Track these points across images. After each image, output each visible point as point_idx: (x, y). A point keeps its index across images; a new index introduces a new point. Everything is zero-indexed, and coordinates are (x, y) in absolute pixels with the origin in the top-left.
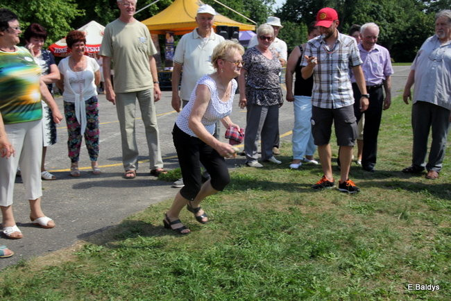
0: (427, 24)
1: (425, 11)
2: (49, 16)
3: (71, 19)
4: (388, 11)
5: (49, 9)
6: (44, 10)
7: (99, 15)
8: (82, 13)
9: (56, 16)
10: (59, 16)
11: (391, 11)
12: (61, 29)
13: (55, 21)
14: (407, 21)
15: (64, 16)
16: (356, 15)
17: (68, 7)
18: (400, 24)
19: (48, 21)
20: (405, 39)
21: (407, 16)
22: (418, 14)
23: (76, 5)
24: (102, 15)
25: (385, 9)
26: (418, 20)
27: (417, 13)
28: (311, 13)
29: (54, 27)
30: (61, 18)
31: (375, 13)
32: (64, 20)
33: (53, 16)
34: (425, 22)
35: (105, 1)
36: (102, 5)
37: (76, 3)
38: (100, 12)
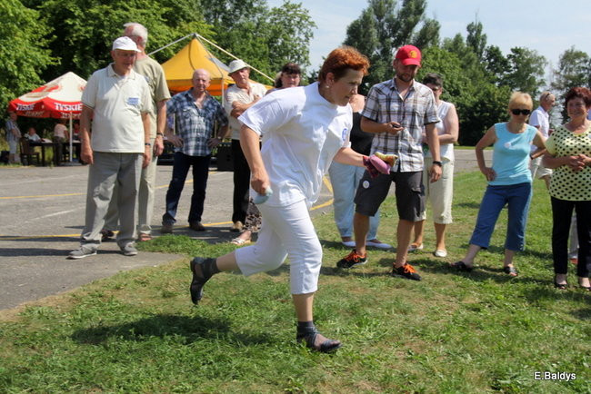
0: (499, 99)
1: (497, 84)
2: (12, 63)
3: (42, 69)
4: (451, 82)
5: (13, 55)
6: (6, 55)
7: (78, 66)
8: (57, 61)
9: (22, 64)
10: (25, 64)
11: (455, 81)
12: (28, 81)
13: (20, 70)
14: (475, 95)
15: (32, 64)
17: (38, 54)
18: (466, 98)
19: (10, 69)
20: (472, 117)
21: (475, 89)
22: (488, 87)
23: (49, 51)
24: (82, 66)
25: (447, 78)
26: (488, 94)
27: (487, 85)
29: (18, 78)
30: (29, 67)
32: (32, 69)
33: (18, 63)
34: (496, 97)
35: (87, 48)
36: (83, 54)
37: (50, 48)
38: (80, 62)
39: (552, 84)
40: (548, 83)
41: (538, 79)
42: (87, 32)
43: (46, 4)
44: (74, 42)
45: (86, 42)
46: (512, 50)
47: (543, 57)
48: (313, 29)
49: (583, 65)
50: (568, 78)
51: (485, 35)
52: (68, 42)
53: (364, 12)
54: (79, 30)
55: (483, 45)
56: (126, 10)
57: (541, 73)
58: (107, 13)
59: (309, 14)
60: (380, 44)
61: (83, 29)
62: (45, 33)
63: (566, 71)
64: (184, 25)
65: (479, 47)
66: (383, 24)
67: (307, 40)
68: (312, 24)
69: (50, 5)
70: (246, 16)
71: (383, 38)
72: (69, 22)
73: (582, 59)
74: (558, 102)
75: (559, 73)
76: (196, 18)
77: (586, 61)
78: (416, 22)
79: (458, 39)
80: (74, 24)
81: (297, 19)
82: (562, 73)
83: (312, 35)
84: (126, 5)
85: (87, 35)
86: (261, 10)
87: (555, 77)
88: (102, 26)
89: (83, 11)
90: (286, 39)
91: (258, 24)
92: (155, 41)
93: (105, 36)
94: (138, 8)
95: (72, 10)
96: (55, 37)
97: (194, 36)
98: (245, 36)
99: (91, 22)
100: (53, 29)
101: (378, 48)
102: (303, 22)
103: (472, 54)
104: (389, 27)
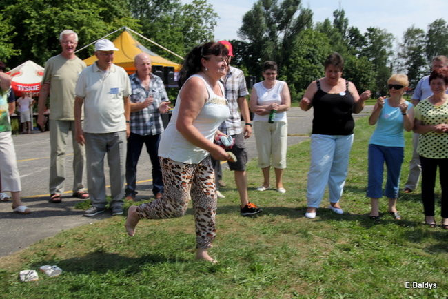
0: (359, 67)
1: (357, 55)
3: (7, 58)
4: (323, 55)
7: (36, 55)
8: (18, 53)
16: (293, 59)
17: (3, 47)
23: (12, 45)
24: (38, 55)
25: (320, 53)
26: (351, 64)
27: (350, 57)
28: (250, 56)
31: (311, 57)
35: (42, 41)
36: (39, 45)
37: (12, 42)
38: (37, 52)
39: (399, 54)
40: (395, 54)
41: (388, 50)
42: (41, 29)
43: (8, 8)
44: (32, 37)
45: (41, 36)
46: (368, 30)
47: (391, 34)
48: (216, 19)
49: (421, 39)
50: (410, 49)
51: (346, 19)
52: (27, 37)
53: (255, 4)
54: (35, 27)
55: (346, 27)
56: (71, 10)
57: (390, 46)
58: (56, 13)
59: (213, 8)
60: (268, 28)
61: (38, 27)
62: (8, 31)
63: (408, 44)
64: (117, 21)
65: (343, 28)
66: (269, 13)
67: (212, 28)
68: (215, 15)
69: (11, 9)
70: (165, 11)
71: (270, 24)
72: (27, 21)
73: (421, 34)
74: (403, 67)
75: (403, 46)
76: (125, 14)
77: (423, 36)
78: (294, 11)
79: (327, 22)
80: (31, 23)
81: (204, 12)
82: (406, 45)
83: (216, 24)
84: (71, 7)
85: (41, 31)
86: (176, 6)
87: (401, 48)
88: (53, 24)
89: (37, 12)
90: (196, 27)
91: (174, 17)
92: (95, 34)
93: (56, 31)
94: (80, 8)
95: (29, 12)
96: (16, 33)
97: (124, 29)
98: (165, 27)
99: (44, 21)
100: (14, 27)
101: (267, 31)
102: (209, 14)
103: (338, 34)
104: (275, 15)
